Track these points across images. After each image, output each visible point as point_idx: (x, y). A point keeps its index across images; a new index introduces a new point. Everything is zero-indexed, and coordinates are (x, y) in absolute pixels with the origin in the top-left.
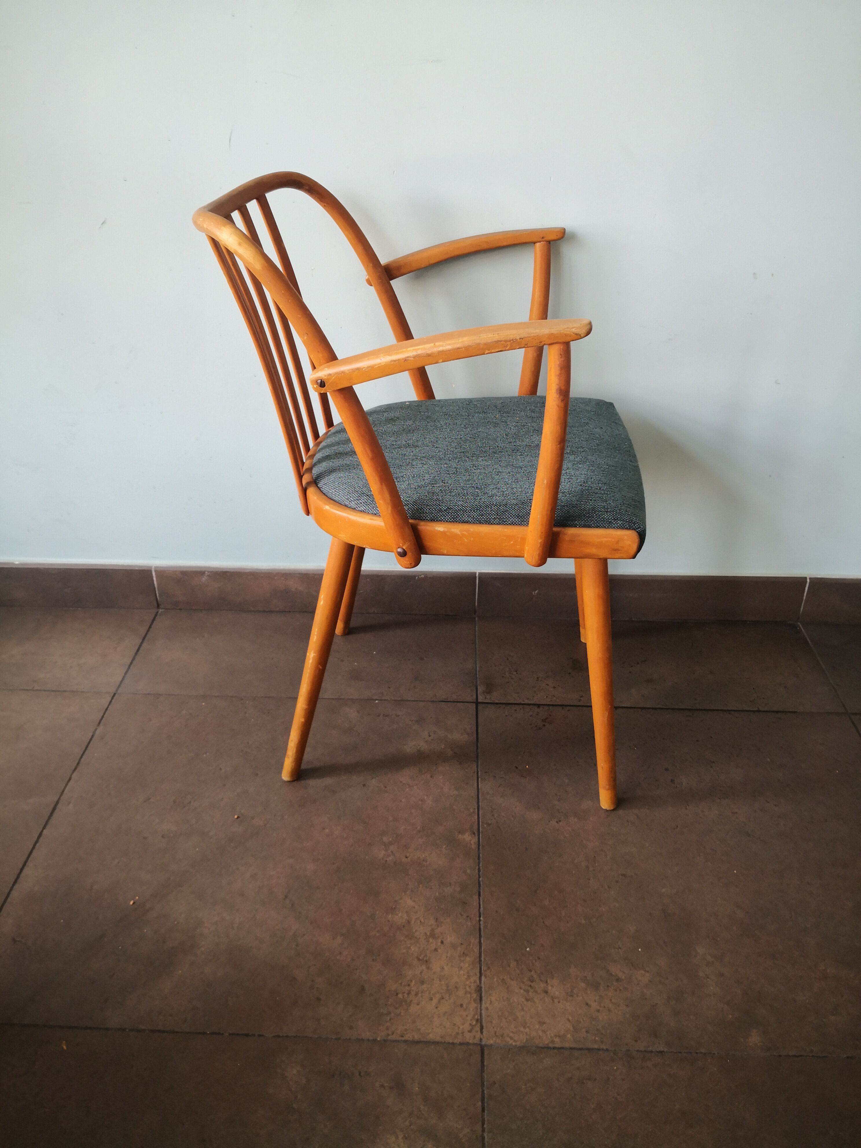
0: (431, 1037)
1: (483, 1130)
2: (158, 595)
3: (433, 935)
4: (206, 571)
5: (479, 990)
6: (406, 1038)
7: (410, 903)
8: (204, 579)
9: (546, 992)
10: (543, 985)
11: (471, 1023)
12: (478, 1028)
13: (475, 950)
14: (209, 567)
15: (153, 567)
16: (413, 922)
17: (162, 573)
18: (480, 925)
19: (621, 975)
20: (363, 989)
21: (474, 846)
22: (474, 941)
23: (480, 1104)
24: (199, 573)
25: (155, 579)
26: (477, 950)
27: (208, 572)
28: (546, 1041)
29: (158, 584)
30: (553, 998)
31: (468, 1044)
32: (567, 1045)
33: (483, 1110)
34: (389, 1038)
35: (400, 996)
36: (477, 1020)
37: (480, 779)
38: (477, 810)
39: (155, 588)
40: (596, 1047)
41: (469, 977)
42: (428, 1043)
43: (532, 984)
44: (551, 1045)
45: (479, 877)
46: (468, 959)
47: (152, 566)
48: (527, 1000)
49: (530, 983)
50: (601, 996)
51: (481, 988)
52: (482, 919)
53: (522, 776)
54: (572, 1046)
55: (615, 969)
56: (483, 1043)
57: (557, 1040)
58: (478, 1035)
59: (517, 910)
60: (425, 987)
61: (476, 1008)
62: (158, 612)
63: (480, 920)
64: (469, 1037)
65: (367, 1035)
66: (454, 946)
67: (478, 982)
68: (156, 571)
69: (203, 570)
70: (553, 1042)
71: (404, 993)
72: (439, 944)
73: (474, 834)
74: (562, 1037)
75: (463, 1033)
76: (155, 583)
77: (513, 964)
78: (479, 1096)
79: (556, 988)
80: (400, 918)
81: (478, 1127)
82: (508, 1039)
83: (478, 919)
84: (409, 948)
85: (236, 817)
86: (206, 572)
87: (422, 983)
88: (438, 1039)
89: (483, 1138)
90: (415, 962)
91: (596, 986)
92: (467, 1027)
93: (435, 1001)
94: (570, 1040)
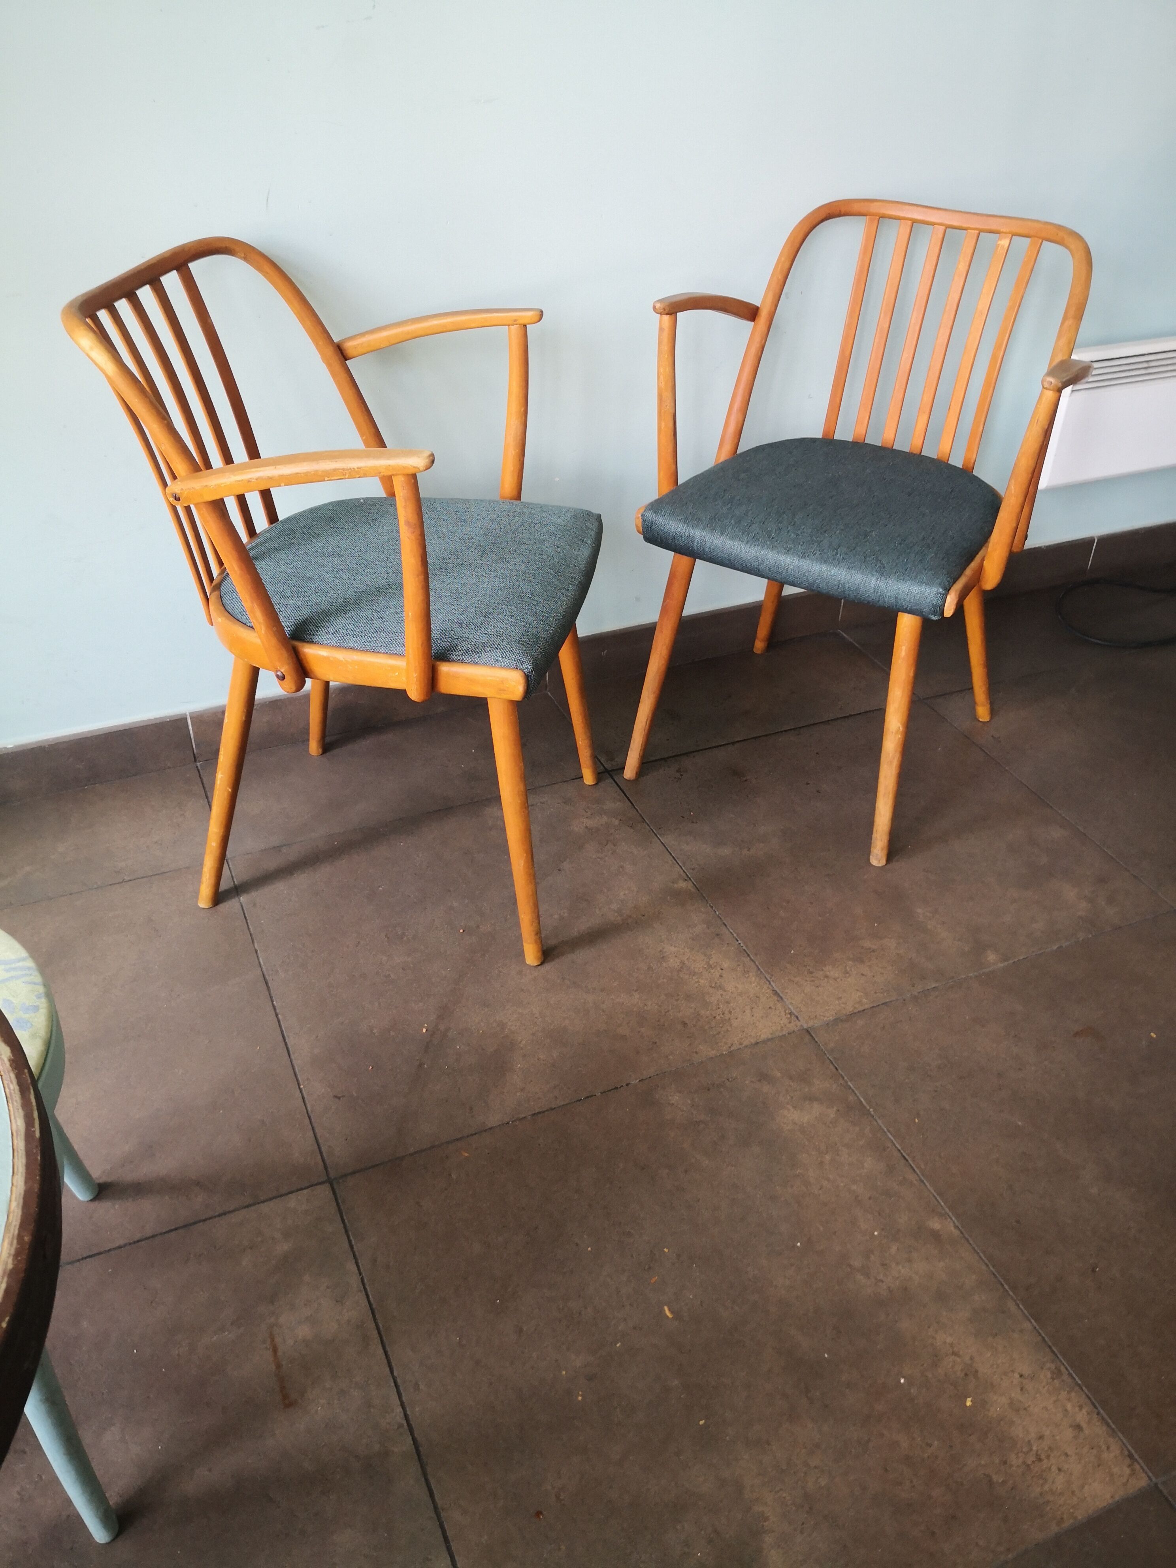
0: (763, 1037)
1: (846, 1081)
2: (194, 746)
3: (710, 966)
5: (775, 993)
6: (746, 1043)
7: (673, 949)
9: (827, 977)
10: (821, 973)
11: (786, 1017)
12: (794, 1019)
16: (686, 962)
17: (200, 718)
18: (742, 947)
19: (874, 947)
20: (685, 1024)
21: (693, 890)
22: (746, 960)
23: (831, 1066)
25: (190, 727)
26: (753, 966)
28: (850, 1009)
29: (196, 733)
30: (835, 979)
31: (794, 1032)
32: (867, 1006)
33: (836, 1069)
34: (732, 1049)
35: (718, 1017)
36: (790, 1014)
37: (658, 836)
38: (674, 861)
39: (190, 738)
40: (888, 1000)
41: (761, 986)
42: (765, 1042)
43: (813, 975)
44: (856, 1011)
45: (715, 912)
46: (750, 974)
47: (187, 713)
48: (817, 987)
49: (811, 975)
50: (869, 966)
51: (776, 991)
52: (740, 942)
53: (693, 822)
54: (871, 1005)
55: (867, 944)
56: (805, 1027)
57: (857, 1006)
58: (798, 1023)
59: (764, 926)
60: (732, 1005)
61: (783, 1006)
62: (197, 766)
63: (739, 944)
64: (792, 1027)
65: (713, 1053)
66: (733, 969)
67: (771, 987)
68: (191, 718)
70: (855, 1008)
71: (719, 1015)
72: (721, 971)
73: (686, 880)
74: (860, 1002)
75: (785, 1025)
76: (191, 732)
77: (789, 966)
78: (828, 1061)
79: (832, 971)
80: (674, 963)
81: (842, 1081)
82: (822, 1018)
83: (737, 943)
84: (698, 982)
85: (461, 931)
87: (728, 1002)
88: (770, 1036)
89: (850, 1087)
90: (711, 990)
91: (861, 961)
92: (785, 1021)
93: (748, 1012)
94: (866, 1004)
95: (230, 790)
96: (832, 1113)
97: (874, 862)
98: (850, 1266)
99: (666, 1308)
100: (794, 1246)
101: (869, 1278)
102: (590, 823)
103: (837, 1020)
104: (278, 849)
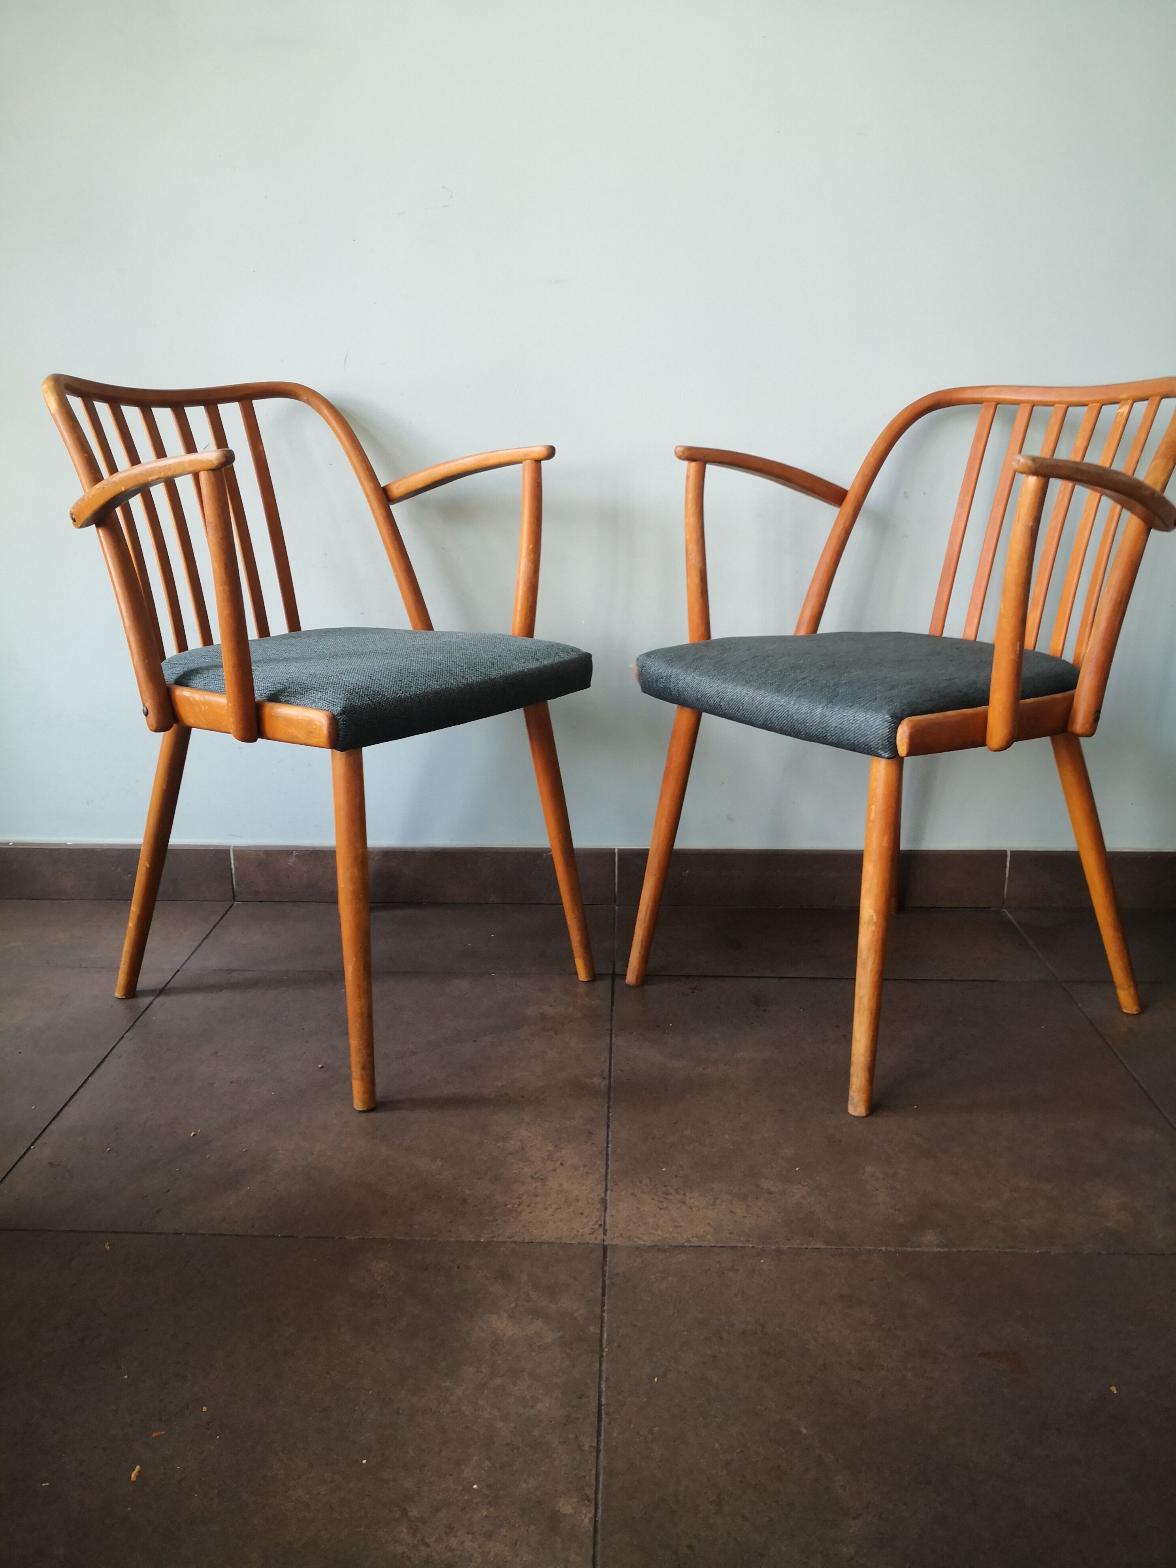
0: (545, 1238)
1: (603, 1311)
2: (234, 883)
3: (550, 1158)
4: (294, 850)
5: (604, 1202)
6: (516, 1239)
7: (525, 1133)
8: (291, 860)
9: (684, 1203)
10: (679, 1197)
11: (593, 1227)
12: (601, 1231)
13: (601, 1170)
14: (299, 847)
15: (232, 846)
16: (527, 1148)
17: (242, 854)
18: (607, 1150)
19: (773, 1189)
20: (465, 1201)
21: (604, 1089)
22: (601, 1163)
23: (600, 1290)
24: (285, 853)
25: (232, 861)
26: (603, 1170)
27: (297, 851)
28: (681, 1240)
29: (236, 869)
30: (691, 1207)
31: (588, 1243)
32: (706, 1244)
33: (603, 1295)
34: (495, 1239)
35: (509, 1206)
36: (601, 1225)
37: (613, 1035)
38: (608, 1060)
39: (232, 873)
40: (740, 1245)
41: (592, 1190)
42: (541, 1243)
43: (667, 1197)
44: (686, 1244)
45: (609, 1112)
46: (591, 1176)
47: (230, 846)
48: (661, 1209)
49: (664, 1196)
50: (749, 1206)
51: (606, 1200)
52: (610, 1145)
53: (664, 1032)
54: (713, 1244)
55: (767, 1184)
56: (606, 1243)
57: (694, 1240)
58: (601, 1237)
59: (653, 1138)
60: (539, 1199)
61: (600, 1216)
62: (233, 905)
63: (608, 1147)
64: (590, 1239)
65: (469, 1237)
66: (575, 1168)
67: (603, 1195)
68: (234, 852)
69: (292, 849)
70: (689, 1241)
71: (514, 1204)
72: (558, 1165)
73: (604, 1078)
74: (701, 1238)
75: (582, 1235)
76: (233, 867)
77: (646, 1181)
78: (600, 1284)
79: (694, 1199)
80: (512, 1145)
81: (597, 1309)
82: (636, 1240)
83: (605, 1145)
84: (522, 1169)
85: (320, 1066)
86: (294, 852)
87: (537, 1196)
88: (553, 1240)
89: (602, 1318)
90: (529, 1180)
91: (744, 1198)
92: (587, 1230)
93: (550, 1211)
94: (709, 1240)
95: (148, 865)
96: (550, 1337)
97: (851, 1110)
98: (404, 1512)
99: (138, 1468)
100: (358, 1462)
101: (414, 1535)
102: (550, 1011)
103: (657, 1248)
104: (230, 971)
